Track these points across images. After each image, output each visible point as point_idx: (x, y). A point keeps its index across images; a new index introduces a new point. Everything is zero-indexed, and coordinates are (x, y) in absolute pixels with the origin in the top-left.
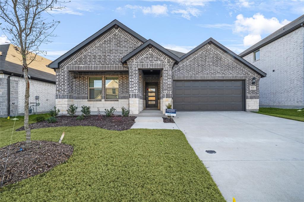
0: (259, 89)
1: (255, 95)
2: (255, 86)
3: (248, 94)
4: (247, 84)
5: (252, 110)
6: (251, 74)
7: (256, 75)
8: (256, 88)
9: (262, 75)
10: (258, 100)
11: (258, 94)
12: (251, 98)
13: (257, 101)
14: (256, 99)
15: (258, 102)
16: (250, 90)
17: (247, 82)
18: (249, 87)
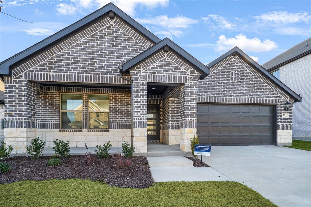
0: (292, 117)
1: (288, 124)
2: (288, 113)
3: (279, 123)
4: (278, 111)
5: (285, 143)
6: (283, 97)
7: (289, 99)
8: (289, 115)
9: (296, 99)
10: (291, 131)
11: (291, 124)
12: (284, 128)
13: (289, 132)
14: (289, 129)
15: (292, 133)
16: (282, 117)
17: (278, 108)
18: (281, 114)
